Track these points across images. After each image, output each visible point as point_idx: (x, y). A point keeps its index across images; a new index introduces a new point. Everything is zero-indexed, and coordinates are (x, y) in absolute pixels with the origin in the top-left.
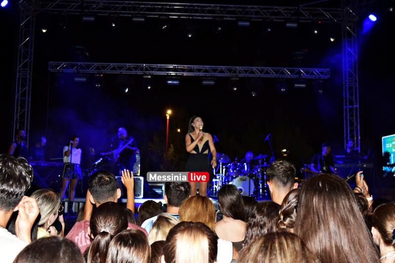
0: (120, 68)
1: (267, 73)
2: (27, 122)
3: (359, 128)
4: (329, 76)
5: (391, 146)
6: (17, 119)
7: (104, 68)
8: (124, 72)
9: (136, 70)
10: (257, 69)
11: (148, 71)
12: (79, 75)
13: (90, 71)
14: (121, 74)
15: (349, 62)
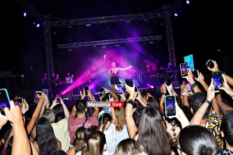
0: (84, 44)
1: (139, 39)
4: (162, 38)
5: (187, 60)
7: (78, 45)
8: (85, 45)
9: (90, 44)
10: (135, 38)
11: (94, 44)
13: (73, 46)
14: (85, 46)
15: (169, 32)
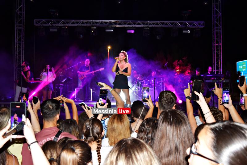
0: (77, 23)
1: (166, 24)
2: (23, 56)
3: (221, 58)
4: (204, 26)
5: (242, 67)
6: (16, 54)
7: (68, 23)
8: (80, 25)
9: (87, 24)
10: (160, 22)
11: (94, 24)
12: (53, 27)
13: (60, 25)
14: (78, 26)
15: (216, 17)
